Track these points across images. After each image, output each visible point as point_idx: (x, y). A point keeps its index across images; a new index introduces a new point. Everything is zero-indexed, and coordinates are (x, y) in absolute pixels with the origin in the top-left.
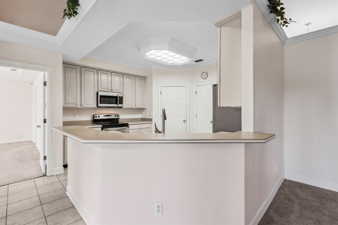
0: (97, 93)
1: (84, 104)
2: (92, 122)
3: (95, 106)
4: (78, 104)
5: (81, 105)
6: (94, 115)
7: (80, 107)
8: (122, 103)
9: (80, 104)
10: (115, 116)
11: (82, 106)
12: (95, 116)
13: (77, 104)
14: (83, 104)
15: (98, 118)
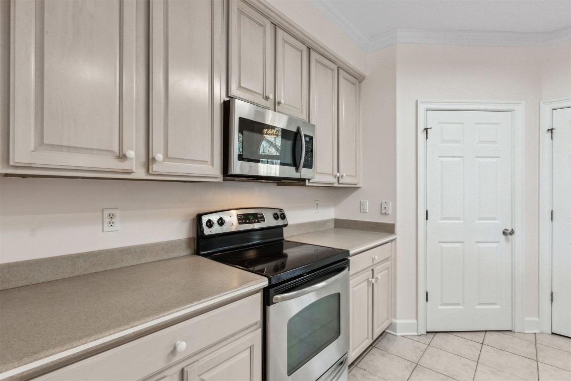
0: (227, 108)
1: (166, 157)
2: (189, 246)
3: (216, 170)
4: (131, 154)
5: (149, 161)
6: (199, 217)
7: (140, 173)
8: (309, 165)
9: (143, 159)
10: (276, 217)
11: (155, 168)
12: (205, 219)
13: (122, 157)
14: (159, 157)
15: (216, 229)
